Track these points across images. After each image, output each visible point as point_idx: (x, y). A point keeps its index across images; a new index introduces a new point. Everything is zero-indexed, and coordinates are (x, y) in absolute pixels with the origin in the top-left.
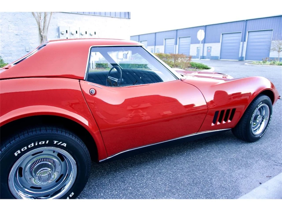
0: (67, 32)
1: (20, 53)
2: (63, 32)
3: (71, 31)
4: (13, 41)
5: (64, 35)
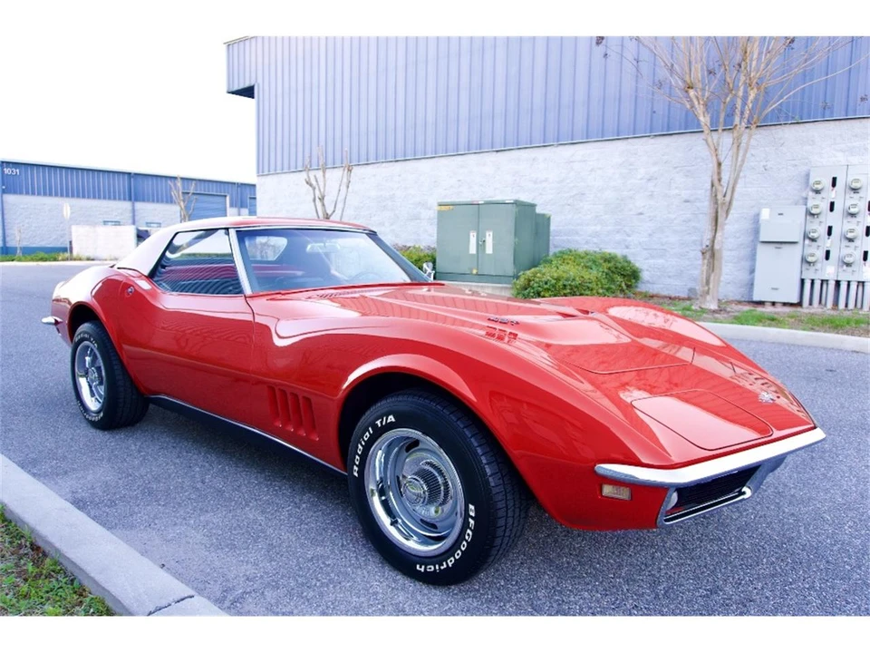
0: (834, 185)
2: (818, 183)
3: (850, 179)
4: (675, 219)
5: (823, 194)
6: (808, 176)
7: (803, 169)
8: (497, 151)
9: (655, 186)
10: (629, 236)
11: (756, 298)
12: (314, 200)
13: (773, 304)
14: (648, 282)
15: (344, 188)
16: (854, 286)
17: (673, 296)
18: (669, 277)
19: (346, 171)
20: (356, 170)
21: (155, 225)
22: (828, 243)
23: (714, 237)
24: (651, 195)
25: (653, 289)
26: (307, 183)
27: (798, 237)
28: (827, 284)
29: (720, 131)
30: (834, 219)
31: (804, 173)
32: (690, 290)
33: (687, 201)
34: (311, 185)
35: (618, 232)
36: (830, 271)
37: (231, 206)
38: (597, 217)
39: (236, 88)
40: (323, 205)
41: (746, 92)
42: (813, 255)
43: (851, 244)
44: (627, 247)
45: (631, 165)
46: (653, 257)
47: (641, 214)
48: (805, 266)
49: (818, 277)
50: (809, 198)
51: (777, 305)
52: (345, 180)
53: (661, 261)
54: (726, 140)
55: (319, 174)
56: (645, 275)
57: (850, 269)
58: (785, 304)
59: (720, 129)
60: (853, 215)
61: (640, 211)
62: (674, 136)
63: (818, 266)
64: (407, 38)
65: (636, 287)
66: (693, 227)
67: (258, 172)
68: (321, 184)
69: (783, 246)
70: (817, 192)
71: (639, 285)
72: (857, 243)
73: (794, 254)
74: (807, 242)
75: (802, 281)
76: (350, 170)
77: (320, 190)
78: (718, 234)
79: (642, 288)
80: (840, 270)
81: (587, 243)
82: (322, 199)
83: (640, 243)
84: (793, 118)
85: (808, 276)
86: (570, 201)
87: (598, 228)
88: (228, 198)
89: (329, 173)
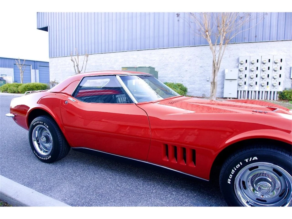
0: (246, 62)
1: (201, 82)
2: (242, 61)
3: (251, 60)
4: (198, 72)
5: (243, 65)
6: (238, 60)
7: (237, 57)
8: (138, 50)
9: (191, 62)
10: (183, 78)
11: (224, 97)
12: (74, 66)
13: (230, 98)
14: (190, 92)
15: (85, 62)
16: (253, 92)
17: (198, 97)
18: (196, 91)
19: (86, 56)
20: (90, 56)
21: (4, 75)
22: (245, 80)
23: (214, 78)
24: (190, 65)
25: (192, 94)
26: (72, 60)
27: (236, 78)
28: (245, 92)
29: (216, 45)
30: (247, 72)
31: (236, 59)
32: (203, 95)
33: (201, 67)
34: (73, 61)
35: (179, 77)
36: (246, 88)
37: (32, 69)
38: (172, 72)
39: (40, 27)
40: (78, 68)
41: (223, 33)
42: (241, 83)
43: (252, 80)
44: (182, 81)
45: (183, 55)
46: (191, 84)
47: (187, 71)
48: (239, 86)
49: (242, 90)
50: (239, 66)
51: (231, 99)
52: (86, 60)
53: (193, 86)
54: (218, 48)
55: (76, 57)
56: (189, 90)
57: (252, 87)
58: (233, 98)
59: (216, 44)
60: (252, 71)
61: (186, 70)
62: (196, 47)
63: (243, 86)
64: (105, 13)
65: (186, 94)
66: (204, 75)
67: (50, 57)
68: (77, 60)
69: (233, 81)
70: (242, 64)
71: (187, 93)
72: (254, 79)
73: (236, 83)
74: (239, 79)
75: (238, 91)
76: (87, 56)
77: (77, 63)
78: (216, 77)
79: (187, 94)
80: (249, 87)
81: (169, 80)
82: (77, 66)
83: (187, 80)
84: (233, 42)
85: (240, 90)
86: (163, 67)
87: (173, 75)
88: (31, 66)
89: (80, 57)
